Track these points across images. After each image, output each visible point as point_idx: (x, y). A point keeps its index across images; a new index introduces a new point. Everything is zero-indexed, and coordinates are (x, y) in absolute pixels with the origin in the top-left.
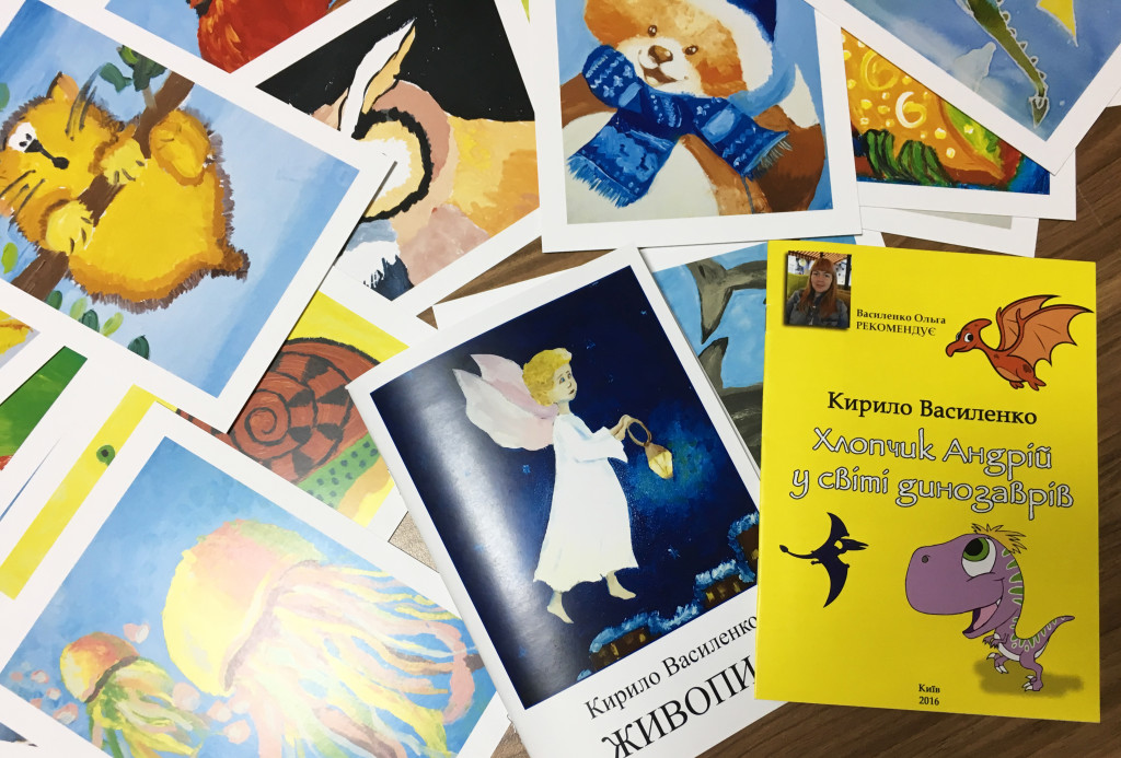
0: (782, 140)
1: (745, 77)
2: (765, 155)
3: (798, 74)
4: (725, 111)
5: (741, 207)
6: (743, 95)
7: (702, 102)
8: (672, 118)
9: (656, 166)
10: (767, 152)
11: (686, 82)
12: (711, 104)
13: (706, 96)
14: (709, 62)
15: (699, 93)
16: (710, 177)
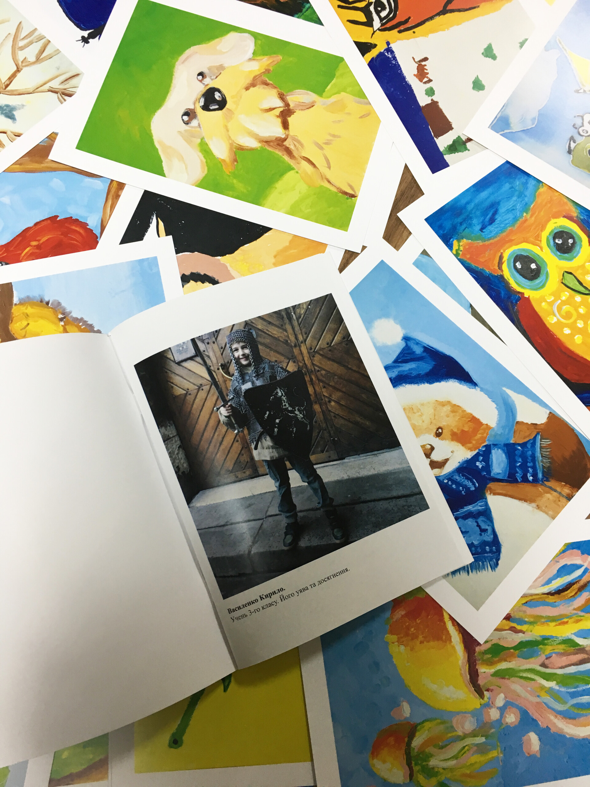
0: (541, 441)
1: (484, 421)
2: (540, 458)
3: (509, 392)
4: (493, 452)
5: (559, 503)
6: (493, 433)
7: (475, 458)
8: (469, 484)
9: (489, 523)
10: (540, 455)
11: (455, 453)
12: (482, 455)
13: (475, 453)
14: (455, 430)
15: (469, 455)
16: (526, 501)
